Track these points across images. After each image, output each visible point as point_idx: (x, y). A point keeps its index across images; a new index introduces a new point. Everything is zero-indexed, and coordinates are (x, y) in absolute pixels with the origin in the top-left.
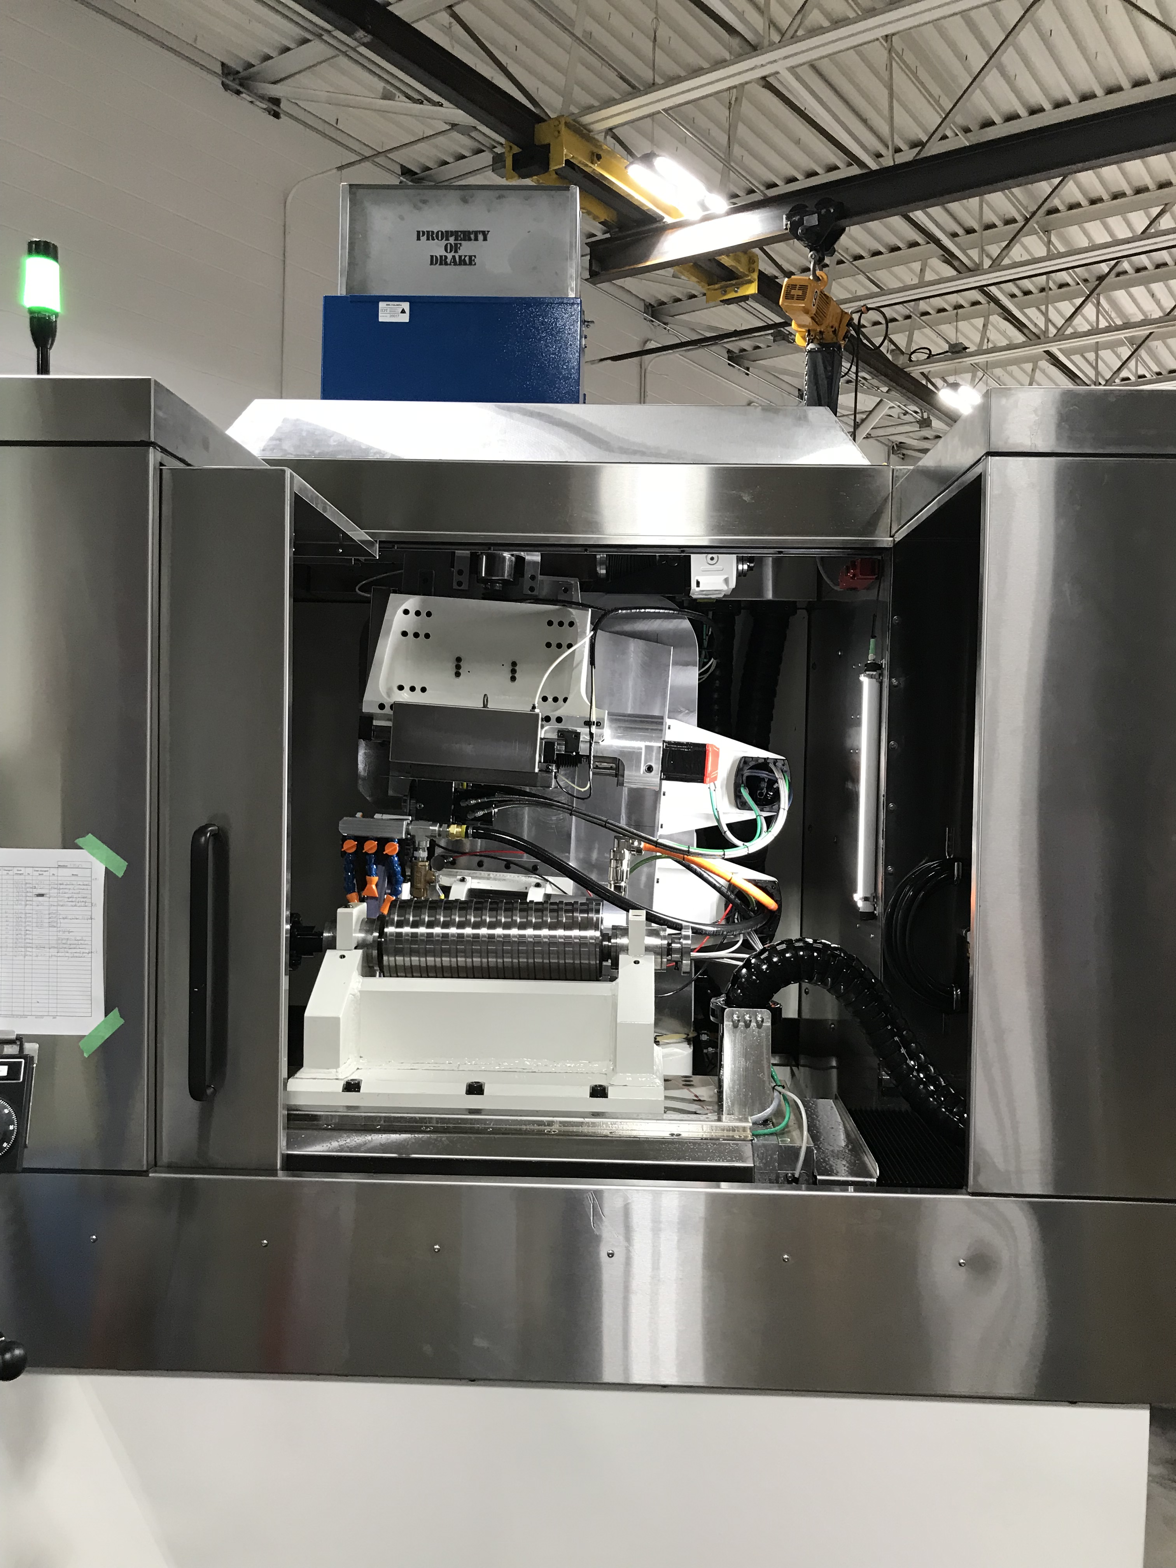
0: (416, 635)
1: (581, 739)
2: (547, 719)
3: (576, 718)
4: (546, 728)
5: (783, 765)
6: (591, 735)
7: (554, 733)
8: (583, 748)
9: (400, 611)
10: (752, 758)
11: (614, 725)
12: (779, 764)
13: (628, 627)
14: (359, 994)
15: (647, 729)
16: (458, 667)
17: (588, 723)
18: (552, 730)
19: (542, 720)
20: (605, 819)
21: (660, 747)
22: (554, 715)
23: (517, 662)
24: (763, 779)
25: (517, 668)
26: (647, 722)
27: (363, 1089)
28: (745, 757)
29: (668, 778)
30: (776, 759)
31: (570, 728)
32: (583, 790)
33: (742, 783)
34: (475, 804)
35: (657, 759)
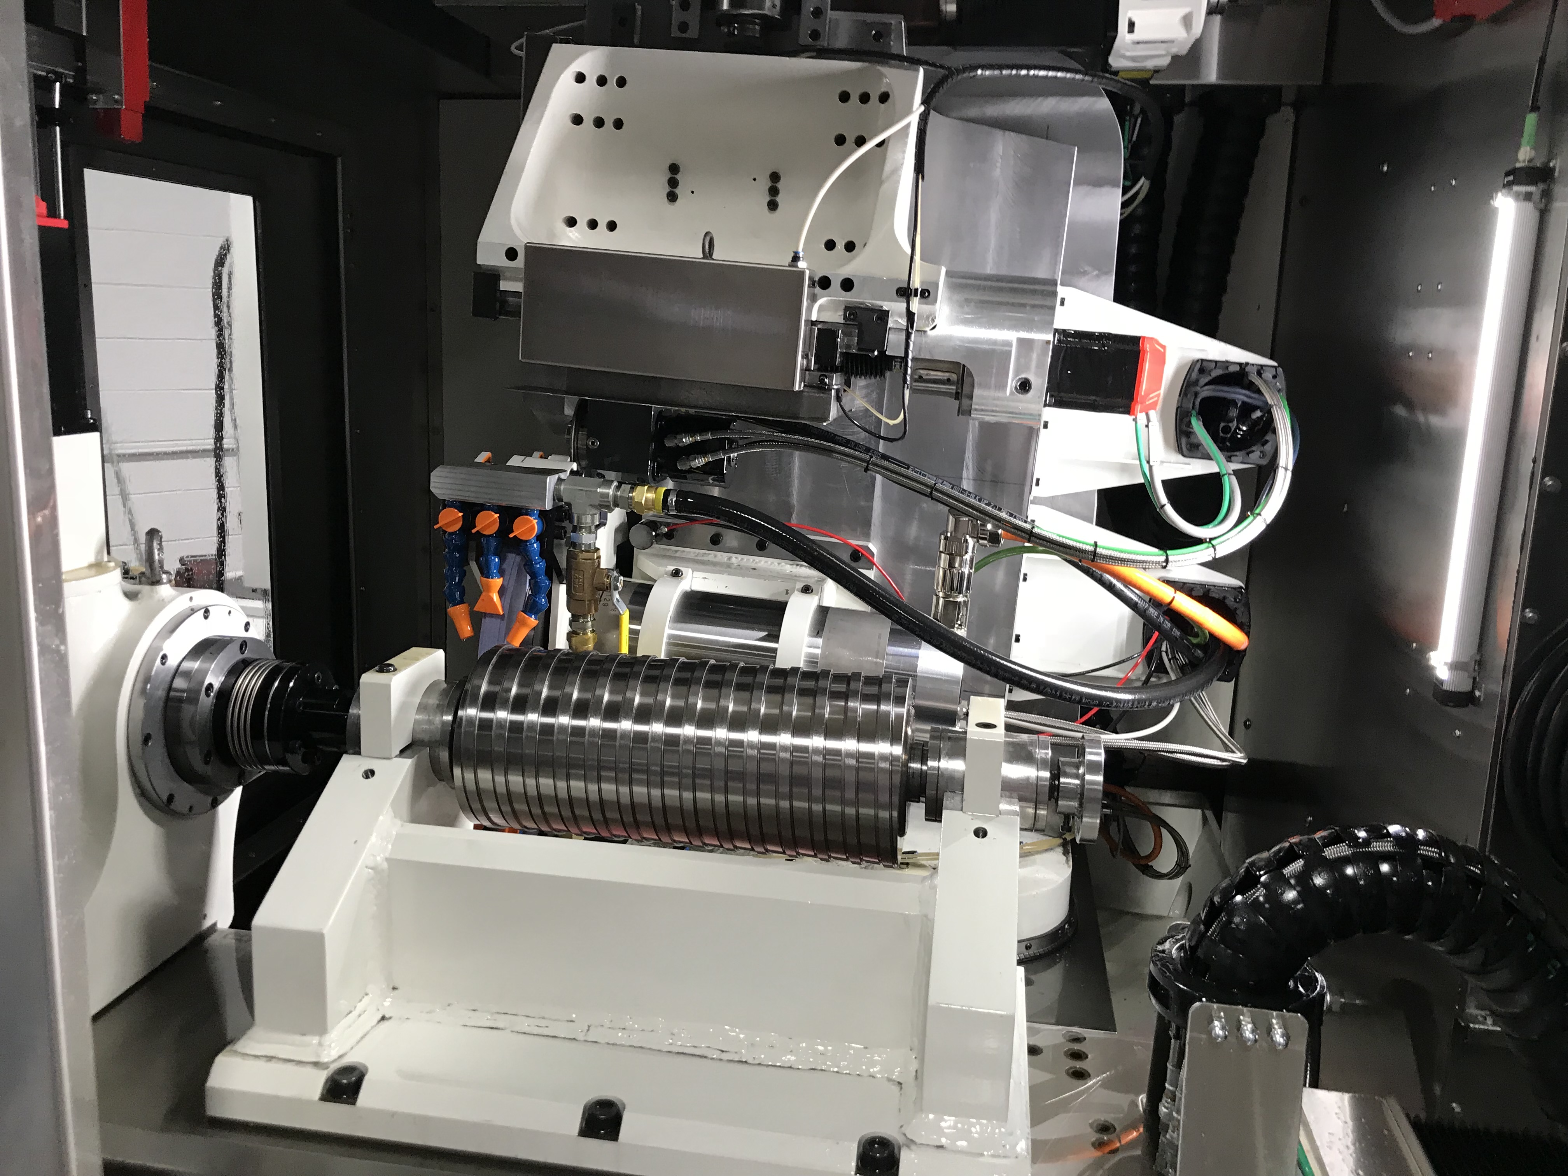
0: (599, 123)
1: (890, 324)
2: (825, 283)
3: (881, 279)
4: (821, 301)
5: (1274, 377)
6: (910, 316)
7: (836, 311)
8: (894, 344)
9: (568, 76)
10: (1216, 362)
11: (956, 297)
12: (1268, 375)
13: (994, 110)
14: (385, 865)
15: (1024, 305)
16: (673, 183)
17: (905, 293)
18: (834, 305)
19: (812, 284)
20: (931, 482)
21: (1048, 342)
22: (837, 276)
23: (781, 174)
24: (1234, 402)
25: (780, 185)
26: (1024, 291)
27: (365, 1097)
28: (1202, 360)
29: (1060, 403)
30: (1262, 366)
31: (870, 302)
32: (891, 422)
33: (1193, 408)
34: (691, 445)
35: (1039, 366)
